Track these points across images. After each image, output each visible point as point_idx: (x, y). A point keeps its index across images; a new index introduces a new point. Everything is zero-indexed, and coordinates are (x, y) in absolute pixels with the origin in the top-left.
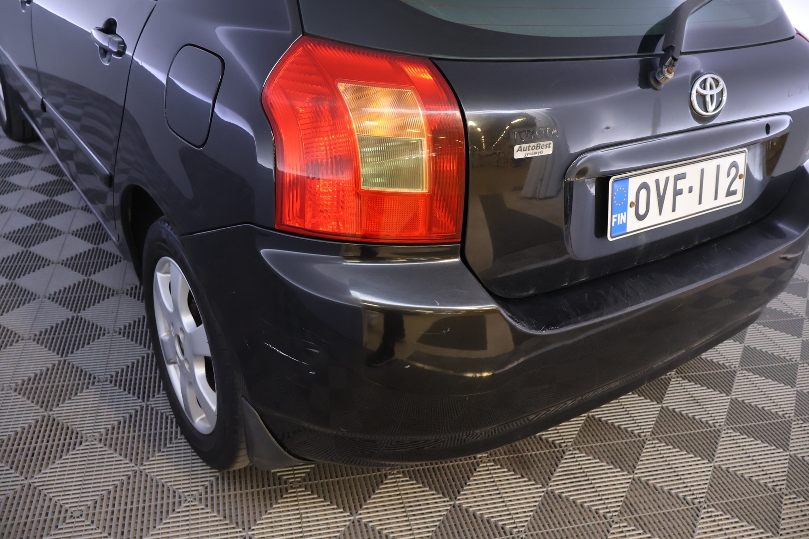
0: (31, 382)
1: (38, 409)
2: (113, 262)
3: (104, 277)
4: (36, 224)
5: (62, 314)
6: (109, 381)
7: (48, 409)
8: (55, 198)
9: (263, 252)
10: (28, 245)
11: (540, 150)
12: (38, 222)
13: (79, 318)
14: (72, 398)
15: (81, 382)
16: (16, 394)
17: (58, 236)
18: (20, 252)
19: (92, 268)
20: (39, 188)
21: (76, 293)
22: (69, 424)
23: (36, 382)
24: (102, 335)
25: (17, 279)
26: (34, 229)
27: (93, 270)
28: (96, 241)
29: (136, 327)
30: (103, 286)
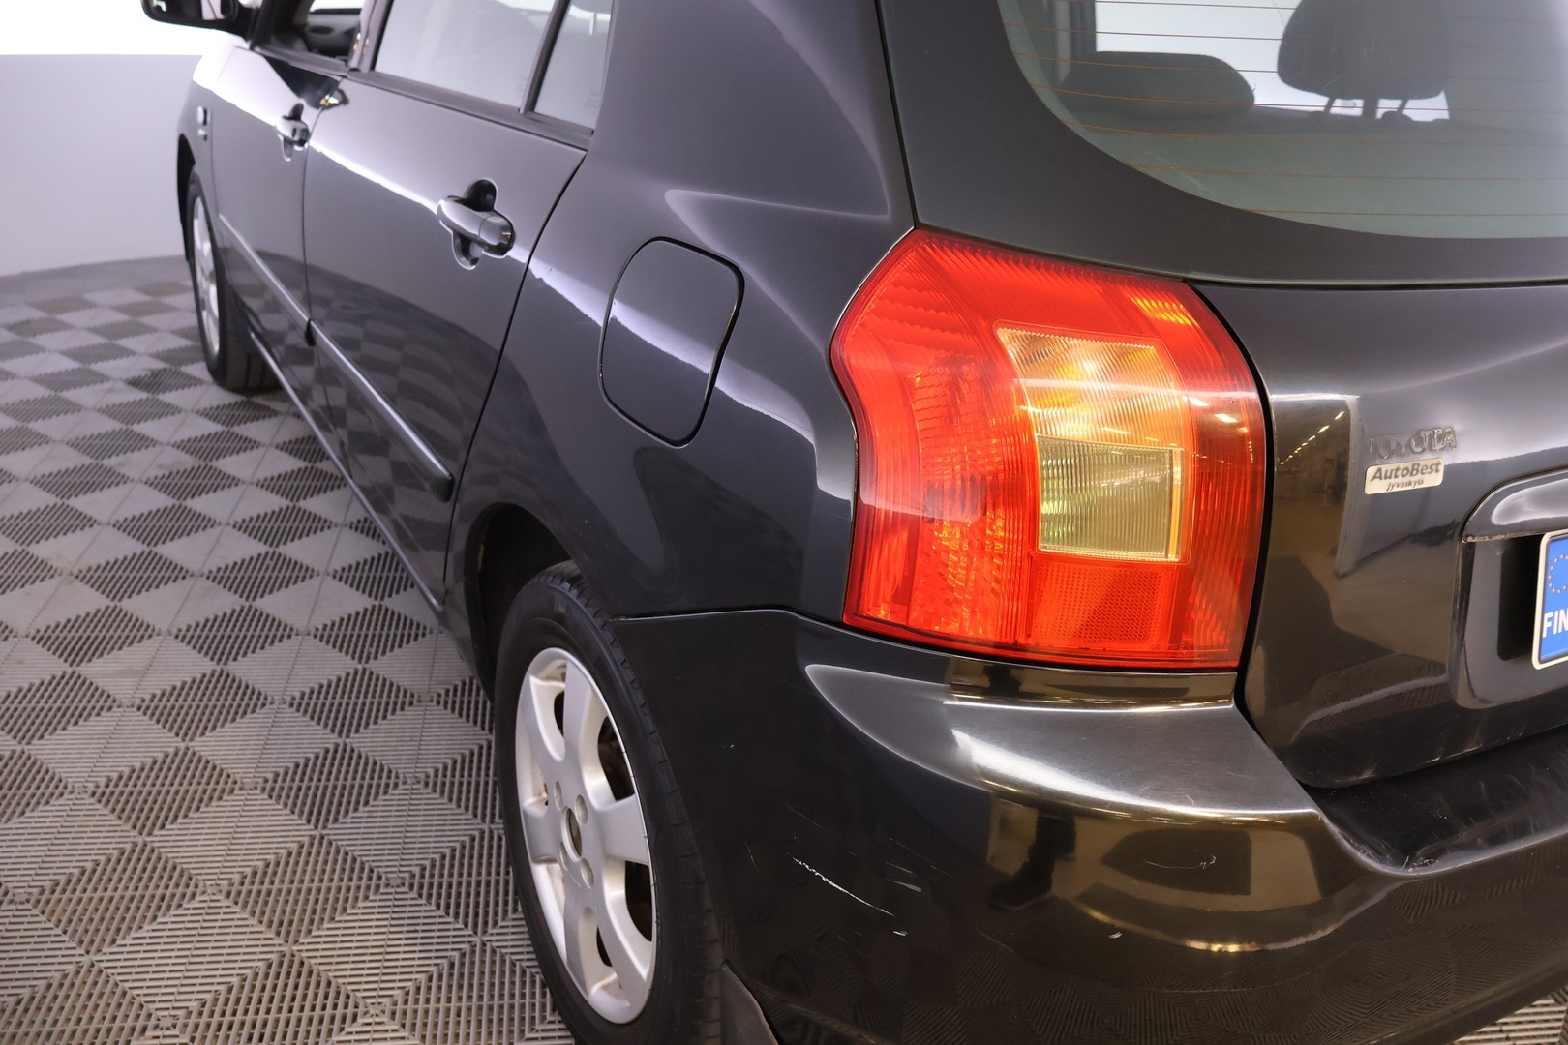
0: (257, 880)
1: (271, 939)
2: (410, 635)
3: (396, 666)
4: (267, 554)
5: (316, 739)
6: (407, 885)
7: (291, 939)
8: (302, 504)
9: (811, 669)
10: (252, 595)
11: (1419, 476)
12: (271, 550)
13: (348, 749)
14: (337, 919)
15: (353, 885)
16: (229, 902)
17: (307, 579)
18: (238, 608)
19: (371, 646)
20: (272, 484)
21: (342, 697)
22: (331, 974)
23: (267, 880)
24: (391, 785)
25: (230, 662)
26: (263, 564)
27: (373, 651)
28: (377, 591)
29: (457, 773)
30: (392, 685)
